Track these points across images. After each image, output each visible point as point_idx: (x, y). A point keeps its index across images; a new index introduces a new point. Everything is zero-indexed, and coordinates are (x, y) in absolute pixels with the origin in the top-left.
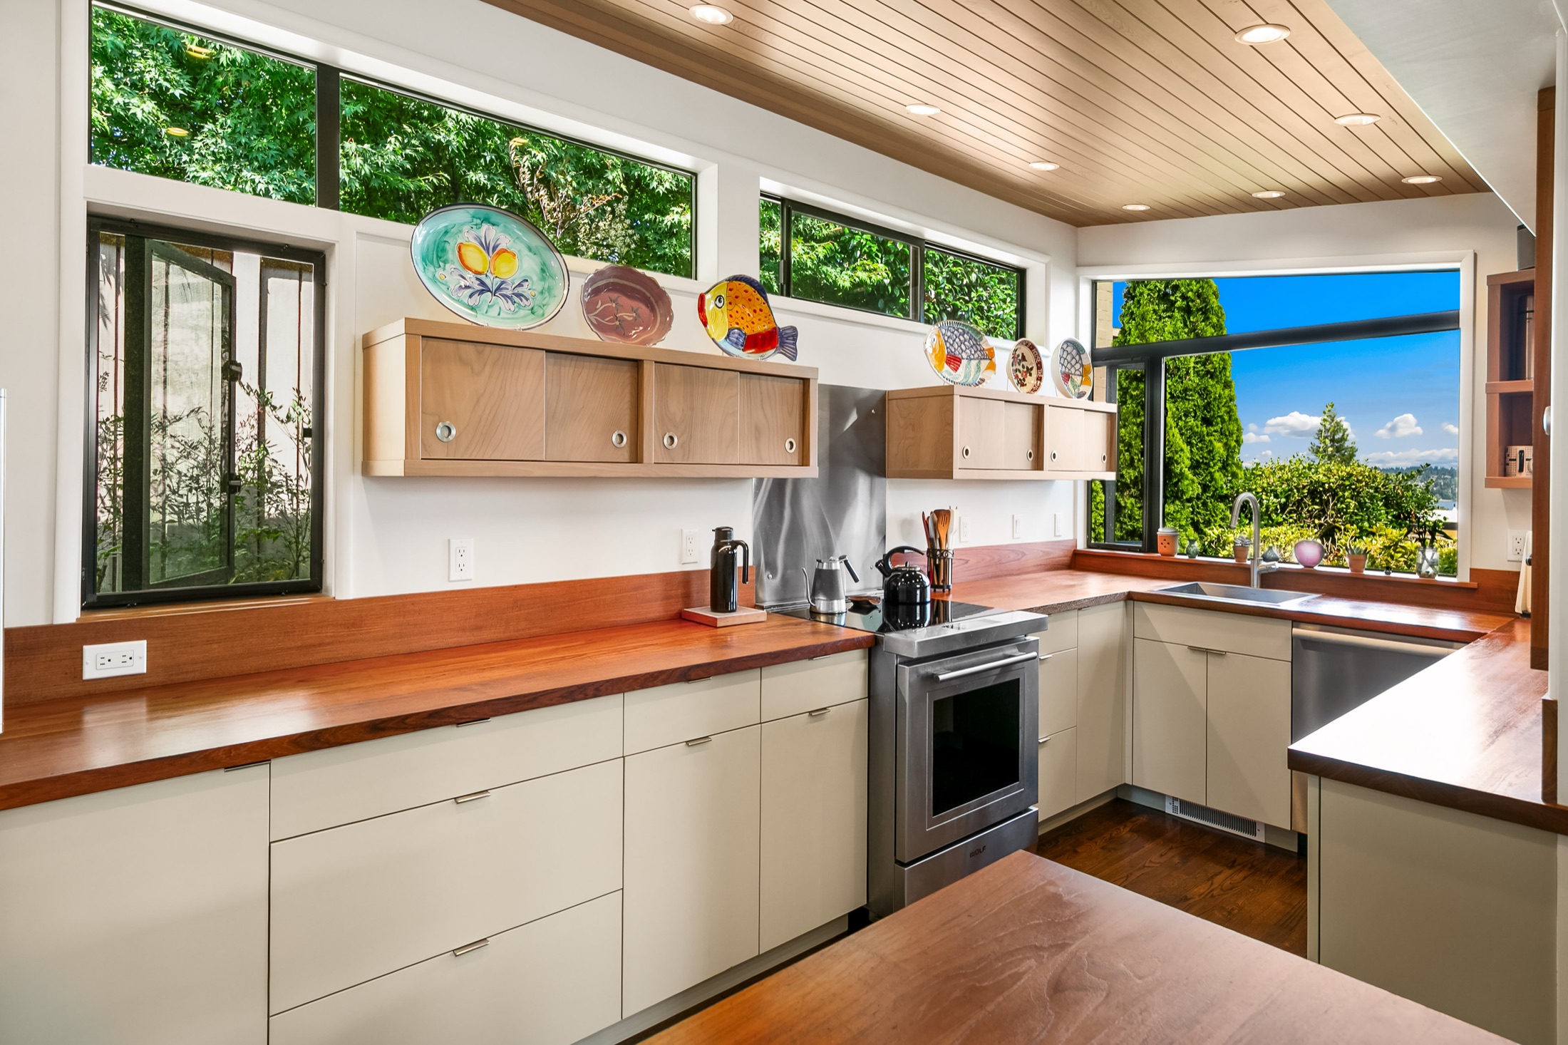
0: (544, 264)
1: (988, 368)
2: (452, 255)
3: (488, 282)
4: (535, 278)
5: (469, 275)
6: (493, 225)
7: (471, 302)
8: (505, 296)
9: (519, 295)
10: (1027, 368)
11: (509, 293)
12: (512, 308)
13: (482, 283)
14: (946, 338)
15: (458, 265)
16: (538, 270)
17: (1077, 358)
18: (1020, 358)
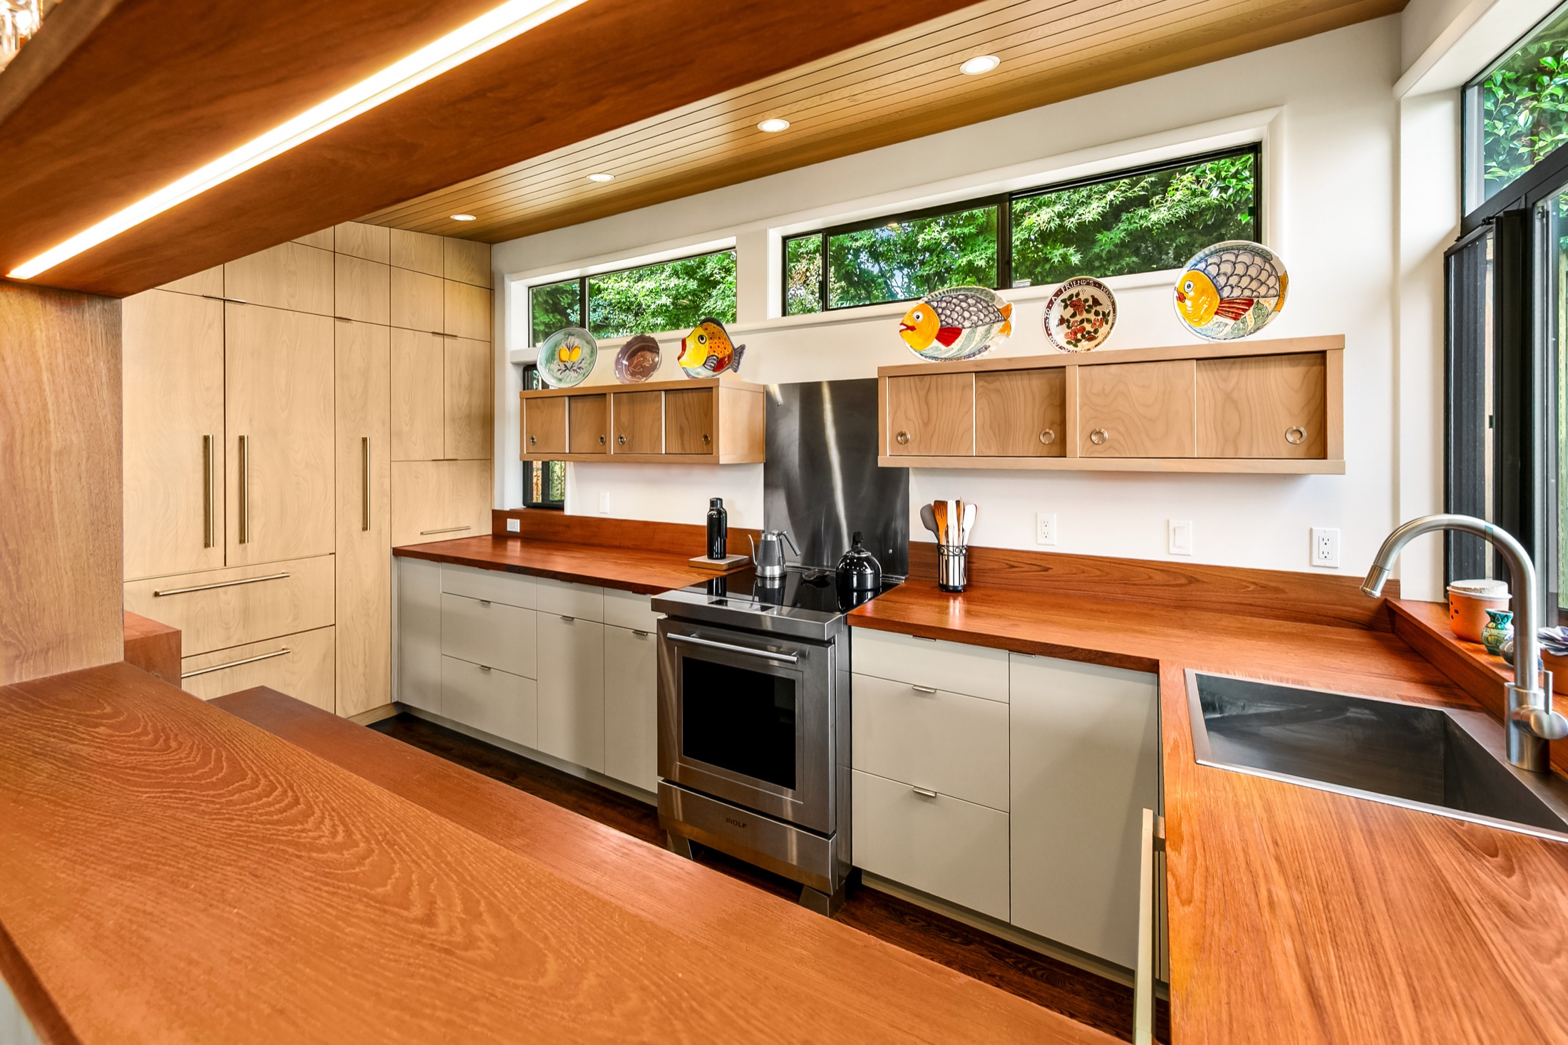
0: (593, 348)
1: (1002, 331)
2: (557, 356)
3: (568, 365)
4: (588, 357)
5: (561, 364)
6: (573, 335)
7: (560, 377)
8: (574, 370)
9: (579, 368)
10: (1104, 313)
11: (575, 368)
12: (576, 375)
13: (566, 366)
14: (940, 311)
15: (558, 360)
16: (589, 352)
17: (1267, 267)
18: (1090, 302)
